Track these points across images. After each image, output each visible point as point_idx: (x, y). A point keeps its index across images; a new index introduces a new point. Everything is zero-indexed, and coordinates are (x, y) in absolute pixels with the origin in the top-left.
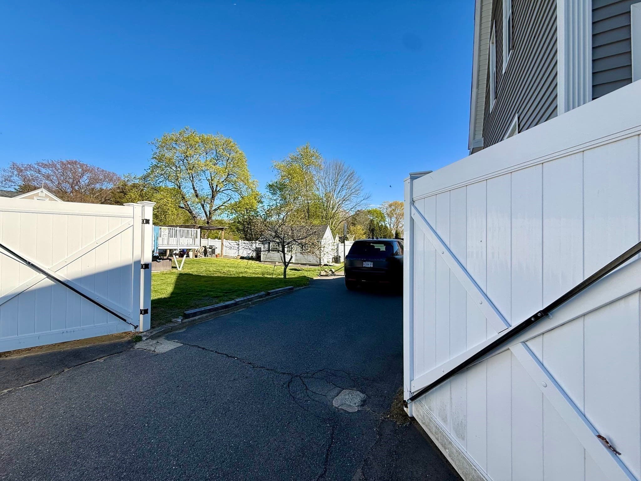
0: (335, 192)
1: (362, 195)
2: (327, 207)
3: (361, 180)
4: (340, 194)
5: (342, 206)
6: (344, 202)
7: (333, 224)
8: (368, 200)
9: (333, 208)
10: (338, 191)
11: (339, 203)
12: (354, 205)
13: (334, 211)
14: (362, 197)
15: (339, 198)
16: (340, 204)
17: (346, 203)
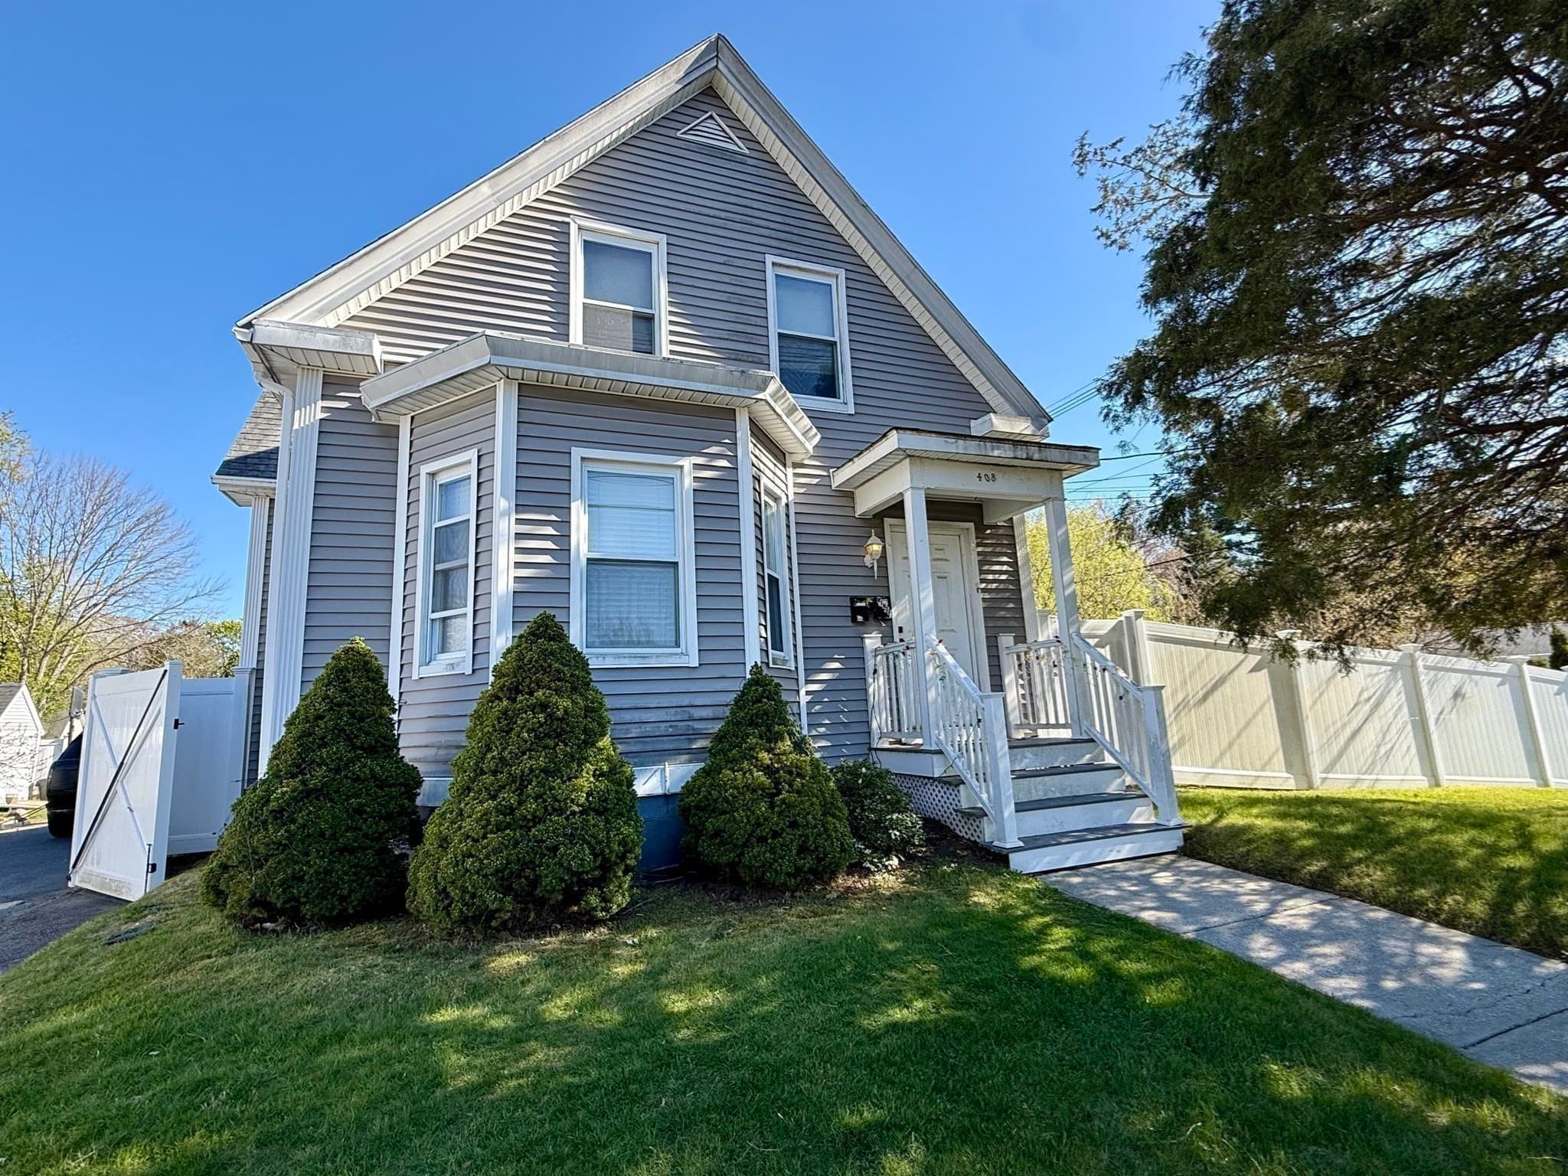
0: (78, 563)
1: (190, 581)
2: (32, 611)
3: (192, 537)
4: (98, 572)
5: (102, 612)
6: (113, 600)
7: (57, 672)
8: (215, 599)
9: (61, 617)
10: (92, 560)
11: (93, 601)
12: (158, 611)
13: (64, 627)
14: (193, 587)
15: (93, 587)
16: (95, 605)
17: (124, 602)
